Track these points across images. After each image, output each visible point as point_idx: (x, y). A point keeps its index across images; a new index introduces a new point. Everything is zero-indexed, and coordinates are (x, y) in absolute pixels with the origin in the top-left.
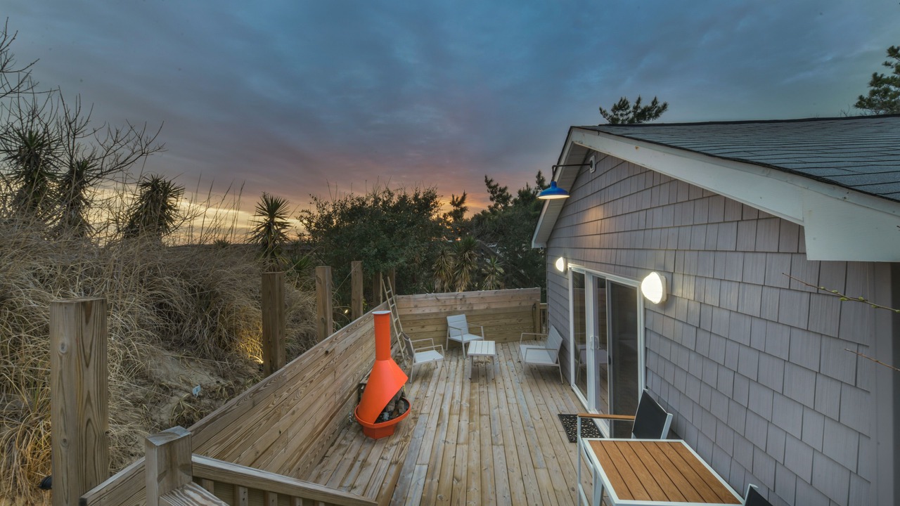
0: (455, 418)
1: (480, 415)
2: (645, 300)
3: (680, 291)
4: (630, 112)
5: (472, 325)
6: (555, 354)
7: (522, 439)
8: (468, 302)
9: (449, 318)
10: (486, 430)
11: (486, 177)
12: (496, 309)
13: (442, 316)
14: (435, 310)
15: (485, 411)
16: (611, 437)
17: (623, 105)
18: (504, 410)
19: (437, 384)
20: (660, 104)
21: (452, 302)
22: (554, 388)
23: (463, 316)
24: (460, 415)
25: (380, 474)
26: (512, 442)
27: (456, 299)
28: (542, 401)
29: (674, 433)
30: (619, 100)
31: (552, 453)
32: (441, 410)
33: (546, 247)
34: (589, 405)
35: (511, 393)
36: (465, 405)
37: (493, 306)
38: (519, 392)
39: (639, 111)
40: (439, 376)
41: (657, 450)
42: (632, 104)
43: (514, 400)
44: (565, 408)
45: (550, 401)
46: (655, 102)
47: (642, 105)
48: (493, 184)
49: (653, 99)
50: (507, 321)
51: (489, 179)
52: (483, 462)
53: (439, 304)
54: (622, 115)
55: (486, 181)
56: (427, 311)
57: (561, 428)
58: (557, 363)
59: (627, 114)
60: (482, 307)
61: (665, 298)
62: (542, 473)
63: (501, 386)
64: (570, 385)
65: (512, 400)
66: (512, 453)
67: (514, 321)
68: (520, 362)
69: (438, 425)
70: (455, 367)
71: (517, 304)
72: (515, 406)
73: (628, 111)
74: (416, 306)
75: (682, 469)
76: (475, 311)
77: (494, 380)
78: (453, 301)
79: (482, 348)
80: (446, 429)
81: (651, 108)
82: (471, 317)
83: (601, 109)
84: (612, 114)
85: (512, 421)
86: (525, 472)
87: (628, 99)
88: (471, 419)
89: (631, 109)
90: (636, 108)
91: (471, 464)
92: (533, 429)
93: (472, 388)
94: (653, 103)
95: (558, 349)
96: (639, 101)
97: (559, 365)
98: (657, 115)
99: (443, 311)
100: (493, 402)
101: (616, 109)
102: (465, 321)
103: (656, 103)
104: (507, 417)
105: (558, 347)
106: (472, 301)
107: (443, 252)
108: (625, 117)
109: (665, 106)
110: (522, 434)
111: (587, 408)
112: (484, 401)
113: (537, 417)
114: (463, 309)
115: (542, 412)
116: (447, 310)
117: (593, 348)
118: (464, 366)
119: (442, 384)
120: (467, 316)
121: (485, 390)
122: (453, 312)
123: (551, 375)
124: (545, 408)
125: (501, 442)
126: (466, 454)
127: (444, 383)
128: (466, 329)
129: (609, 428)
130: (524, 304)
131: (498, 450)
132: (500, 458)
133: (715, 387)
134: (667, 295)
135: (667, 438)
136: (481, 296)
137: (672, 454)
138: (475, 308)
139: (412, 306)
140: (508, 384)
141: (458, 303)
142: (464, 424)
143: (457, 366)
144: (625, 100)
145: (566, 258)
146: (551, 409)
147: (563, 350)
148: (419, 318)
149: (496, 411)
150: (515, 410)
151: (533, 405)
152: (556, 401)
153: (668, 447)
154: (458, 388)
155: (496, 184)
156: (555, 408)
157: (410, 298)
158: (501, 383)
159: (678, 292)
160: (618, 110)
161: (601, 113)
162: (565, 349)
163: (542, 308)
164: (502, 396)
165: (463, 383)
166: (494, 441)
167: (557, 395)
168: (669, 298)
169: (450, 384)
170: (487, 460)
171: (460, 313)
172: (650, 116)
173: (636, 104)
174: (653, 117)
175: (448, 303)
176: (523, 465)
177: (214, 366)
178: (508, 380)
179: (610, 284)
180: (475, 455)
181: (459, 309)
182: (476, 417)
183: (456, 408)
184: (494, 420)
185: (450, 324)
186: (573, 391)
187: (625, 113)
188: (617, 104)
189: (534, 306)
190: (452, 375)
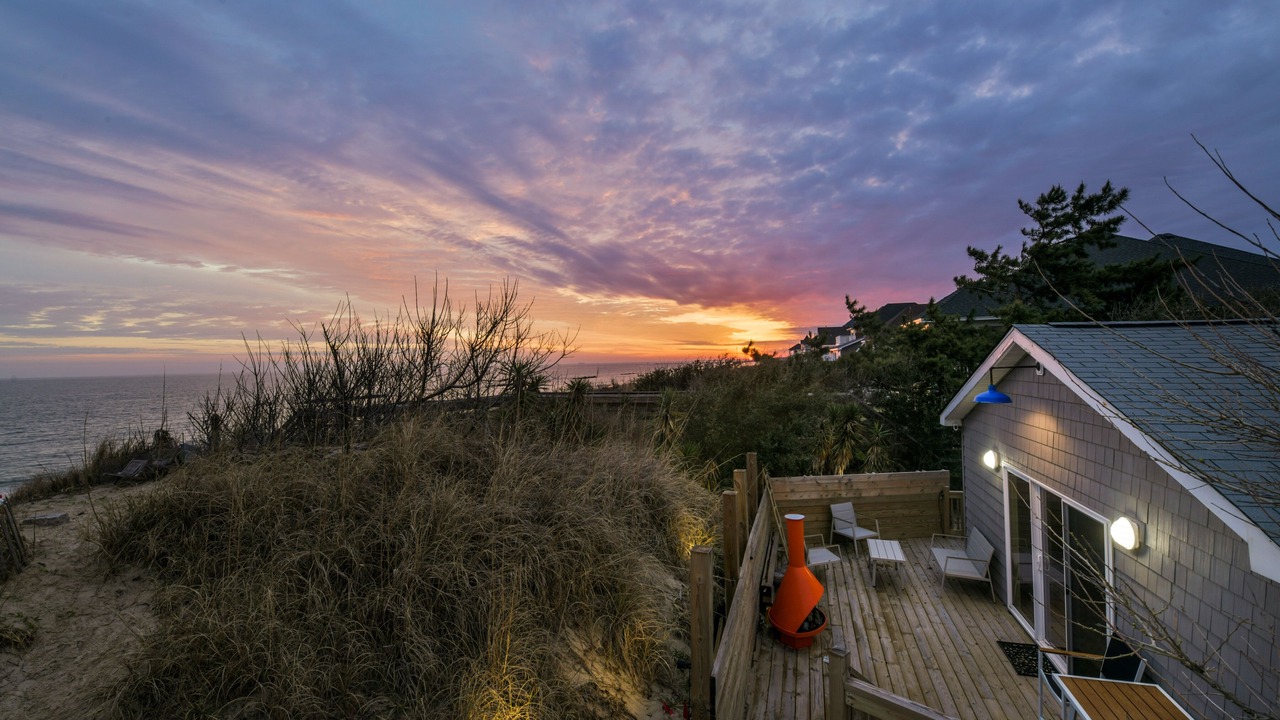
0: (874, 634)
1: (902, 633)
2: (1114, 543)
3: (1154, 543)
4: (1067, 206)
5: (861, 516)
6: (985, 568)
7: (959, 665)
8: (855, 487)
9: (833, 507)
10: (914, 651)
11: (847, 297)
12: (890, 496)
13: (825, 503)
14: (814, 496)
15: (905, 629)
16: (1069, 673)
17: (1056, 195)
18: (928, 629)
19: (836, 590)
20: (1116, 191)
21: (835, 487)
22: (985, 608)
23: (849, 505)
24: (878, 630)
25: (817, 685)
26: (949, 668)
27: (840, 483)
28: (973, 624)
29: (1148, 677)
30: (1050, 189)
31: (999, 683)
32: (854, 624)
33: (960, 425)
34: (1036, 635)
35: (930, 609)
36: (881, 620)
37: (887, 493)
38: (940, 608)
39: (1082, 202)
40: (835, 579)
41: (1130, 692)
42: (1071, 192)
43: (937, 618)
44: (1004, 634)
45: (983, 625)
46: (1107, 189)
47: (1086, 194)
48: (857, 307)
49: (1104, 185)
50: (906, 512)
51: (852, 300)
52: (923, 685)
53: (820, 488)
54: (1054, 210)
55: (848, 303)
56: (805, 497)
57: (1004, 657)
58: (987, 576)
59: (1062, 209)
60: (873, 493)
61: (1137, 546)
62: (991, 703)
63: (915, 598)
64: (1005, 605)
65: (936, 619)
66: (952, 679)
67: (914, 512)
68: (930, 568)
69: (857, 640)
70: (850, 569)
71: (918, 491)
72: (941, 627)
73: (1064, 203)
74: (792, 491)
75: (1156, 710)
76: (865, 498)
77: (904, 590)
78: (836, 485)
79: (886, 550)
80: (867, 645)
81: (1102, 197)
82: (859, 505)
83: (1020, 202)
84: (1038, 207)
85: (942, 644)
86: (972, 701)
87: (1064, 188)
88: (893, 638)
89: (1069, 200)
90: (1076, 199)
91: (909, 686)
92: (969, 656)
93: (881, 600)
94: (1104, 190)
95: (989, 560)
96: (1081, 189)
97: (989, 580)
98: (1112, 206)
99: (824, 497)
100: (912, 619)
101: (1043, 201)
102: (852, 510)
103: (1110, 190)
104: (935, 639)
105: (988, 558)
106: (861, 486)
107: (822, 425)
108: (1059, 213)
109: (1124, 194)
110: (958, 659)
111: (1033, 637)
112: (900, 616)
113: (972, 643)
114: (849, 496)
115: (976, 637)
116: (829, 496)
117: (1042, 569)
118: (860, 569)
119: (842, 590)
120: (854, 505)
121: (898, 603)
122: (838, 500)
123: (980, 591)
124: (978, 631)
125: (936, 666)
126: (900, 675)
127: (843, 588)
128: (854, 521)
129: (1066, 665)
130: (927, 491)
131: (935, 675)
132: (940, 683)
133: (1189, 639)
134: (1140, 543)
135: (1141, 682)
136: (871, 479)
137: (1147, 697)
138: (863, 495)
139: (788, 490)
140: (925, 598)
141: (843, 488)
142: (887, 642)
143: (852, 569)
144: (1059, 188)
145: (999, 454)
146: (986, 634)
147: (995, 563)
148: (796, 505)
149: (919, 630)
150: (942, 631)
151: (962, 627)
152: (990, 626)
153: (1143, 690)
154: (864, 597)
155: (861, 306)
156: (992, 634)
157: (785, 481)
158: (915, 594)
159: (1152, 543)
160: (1048, 203)
161: (1022, 207)
162: (997, 560)
163: (952, 497)
164: (921, 612)
165: (867, 592)
166: (929, 664)
167: (990, 617)
168: (1141, 550)
169: (851, 591)
170: (926, 684)
171: (846, 500)
172: (1101, 210)
173: (1076, 194)
174: (1105, 211)
175: (830, 488)
176: (968, 693)
177: (674, 570)
178: (922, 591)
179: (1067, 509)
180: (911, 677)
181: (844, 495)
182: (897, 635)
183: (870, 622)
184: (920, 640)
185: (834, 514)
186: (1010, 613)
187: (1059, 207)
188: (1046, 194)
189: (942, 493)
190: (850, 580)
